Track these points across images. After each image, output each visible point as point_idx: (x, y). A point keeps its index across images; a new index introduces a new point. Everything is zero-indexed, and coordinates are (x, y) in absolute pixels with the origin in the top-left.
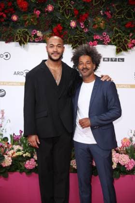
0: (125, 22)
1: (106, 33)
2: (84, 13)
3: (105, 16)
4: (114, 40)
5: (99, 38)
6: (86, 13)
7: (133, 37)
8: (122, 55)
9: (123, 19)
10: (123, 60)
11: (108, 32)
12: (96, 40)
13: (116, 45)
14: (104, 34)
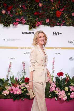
0: (34, 12)
1: (23, 18)
2: (10, 6)
3: (22, 8)
4: (28, 22)
5: (19, 20)
6: (11, 6)
7: (38, 20)
8: (33, 30)
9: (32, 10)
10: (33, 33)
11: (24, 17)
12: (18, 21)
13: (29, 25)
14: (22, 18)
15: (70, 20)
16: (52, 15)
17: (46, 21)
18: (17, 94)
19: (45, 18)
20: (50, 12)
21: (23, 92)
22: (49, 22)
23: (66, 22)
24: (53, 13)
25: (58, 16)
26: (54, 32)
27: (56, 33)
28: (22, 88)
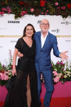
0: (19, 1)
1: (8, 7)
4: (13, 11)
5: (5, 10)
7: (23, 10)
8: (18, 19)
10: (19, 22)
11: (10, 6)
12: (3, 11)
13: (14, 14)
14: (8, 8)
15: (53, 10)
16: (36, 4)
17: (30, 10)
18: (4, 80)
19: (30, 8)
20: (34, 1)
21: (10, 78)
22: (34, 12)
23: (50, 11)
24: (37, 2)
25: (42, 5)
26: (38, 21)
27: (40, 22)
28: (9, 74)
